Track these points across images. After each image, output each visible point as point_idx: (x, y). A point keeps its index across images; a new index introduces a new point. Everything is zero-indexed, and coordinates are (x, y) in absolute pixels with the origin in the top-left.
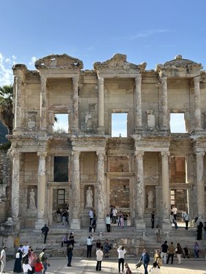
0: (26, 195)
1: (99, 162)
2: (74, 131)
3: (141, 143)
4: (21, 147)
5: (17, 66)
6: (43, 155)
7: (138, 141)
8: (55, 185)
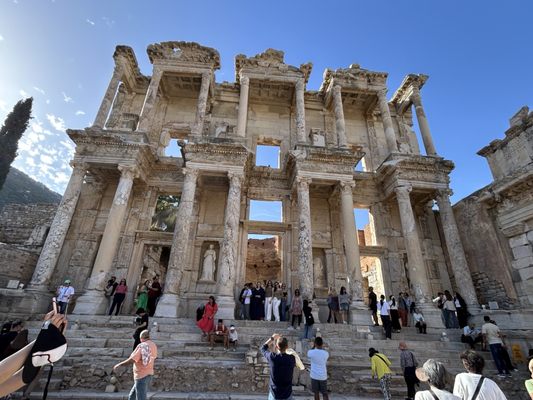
0: (91, 252)
1: (231, 189)
3: (307, 164)
4: (91, 153)
5: (118, 48)
6: (128, 170)
7: (302, 161)
8: (148, 238)
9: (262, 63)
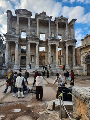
0: (11, 57)
2: (28, 35)
4: (9, 39)
6: (17, 43)
7: (49, 40)
8: (21, 55)
9: (41, 15)
